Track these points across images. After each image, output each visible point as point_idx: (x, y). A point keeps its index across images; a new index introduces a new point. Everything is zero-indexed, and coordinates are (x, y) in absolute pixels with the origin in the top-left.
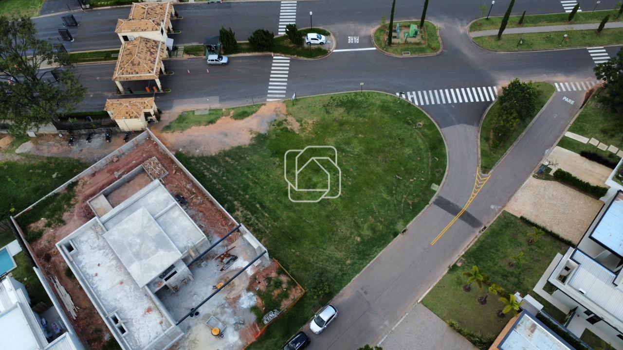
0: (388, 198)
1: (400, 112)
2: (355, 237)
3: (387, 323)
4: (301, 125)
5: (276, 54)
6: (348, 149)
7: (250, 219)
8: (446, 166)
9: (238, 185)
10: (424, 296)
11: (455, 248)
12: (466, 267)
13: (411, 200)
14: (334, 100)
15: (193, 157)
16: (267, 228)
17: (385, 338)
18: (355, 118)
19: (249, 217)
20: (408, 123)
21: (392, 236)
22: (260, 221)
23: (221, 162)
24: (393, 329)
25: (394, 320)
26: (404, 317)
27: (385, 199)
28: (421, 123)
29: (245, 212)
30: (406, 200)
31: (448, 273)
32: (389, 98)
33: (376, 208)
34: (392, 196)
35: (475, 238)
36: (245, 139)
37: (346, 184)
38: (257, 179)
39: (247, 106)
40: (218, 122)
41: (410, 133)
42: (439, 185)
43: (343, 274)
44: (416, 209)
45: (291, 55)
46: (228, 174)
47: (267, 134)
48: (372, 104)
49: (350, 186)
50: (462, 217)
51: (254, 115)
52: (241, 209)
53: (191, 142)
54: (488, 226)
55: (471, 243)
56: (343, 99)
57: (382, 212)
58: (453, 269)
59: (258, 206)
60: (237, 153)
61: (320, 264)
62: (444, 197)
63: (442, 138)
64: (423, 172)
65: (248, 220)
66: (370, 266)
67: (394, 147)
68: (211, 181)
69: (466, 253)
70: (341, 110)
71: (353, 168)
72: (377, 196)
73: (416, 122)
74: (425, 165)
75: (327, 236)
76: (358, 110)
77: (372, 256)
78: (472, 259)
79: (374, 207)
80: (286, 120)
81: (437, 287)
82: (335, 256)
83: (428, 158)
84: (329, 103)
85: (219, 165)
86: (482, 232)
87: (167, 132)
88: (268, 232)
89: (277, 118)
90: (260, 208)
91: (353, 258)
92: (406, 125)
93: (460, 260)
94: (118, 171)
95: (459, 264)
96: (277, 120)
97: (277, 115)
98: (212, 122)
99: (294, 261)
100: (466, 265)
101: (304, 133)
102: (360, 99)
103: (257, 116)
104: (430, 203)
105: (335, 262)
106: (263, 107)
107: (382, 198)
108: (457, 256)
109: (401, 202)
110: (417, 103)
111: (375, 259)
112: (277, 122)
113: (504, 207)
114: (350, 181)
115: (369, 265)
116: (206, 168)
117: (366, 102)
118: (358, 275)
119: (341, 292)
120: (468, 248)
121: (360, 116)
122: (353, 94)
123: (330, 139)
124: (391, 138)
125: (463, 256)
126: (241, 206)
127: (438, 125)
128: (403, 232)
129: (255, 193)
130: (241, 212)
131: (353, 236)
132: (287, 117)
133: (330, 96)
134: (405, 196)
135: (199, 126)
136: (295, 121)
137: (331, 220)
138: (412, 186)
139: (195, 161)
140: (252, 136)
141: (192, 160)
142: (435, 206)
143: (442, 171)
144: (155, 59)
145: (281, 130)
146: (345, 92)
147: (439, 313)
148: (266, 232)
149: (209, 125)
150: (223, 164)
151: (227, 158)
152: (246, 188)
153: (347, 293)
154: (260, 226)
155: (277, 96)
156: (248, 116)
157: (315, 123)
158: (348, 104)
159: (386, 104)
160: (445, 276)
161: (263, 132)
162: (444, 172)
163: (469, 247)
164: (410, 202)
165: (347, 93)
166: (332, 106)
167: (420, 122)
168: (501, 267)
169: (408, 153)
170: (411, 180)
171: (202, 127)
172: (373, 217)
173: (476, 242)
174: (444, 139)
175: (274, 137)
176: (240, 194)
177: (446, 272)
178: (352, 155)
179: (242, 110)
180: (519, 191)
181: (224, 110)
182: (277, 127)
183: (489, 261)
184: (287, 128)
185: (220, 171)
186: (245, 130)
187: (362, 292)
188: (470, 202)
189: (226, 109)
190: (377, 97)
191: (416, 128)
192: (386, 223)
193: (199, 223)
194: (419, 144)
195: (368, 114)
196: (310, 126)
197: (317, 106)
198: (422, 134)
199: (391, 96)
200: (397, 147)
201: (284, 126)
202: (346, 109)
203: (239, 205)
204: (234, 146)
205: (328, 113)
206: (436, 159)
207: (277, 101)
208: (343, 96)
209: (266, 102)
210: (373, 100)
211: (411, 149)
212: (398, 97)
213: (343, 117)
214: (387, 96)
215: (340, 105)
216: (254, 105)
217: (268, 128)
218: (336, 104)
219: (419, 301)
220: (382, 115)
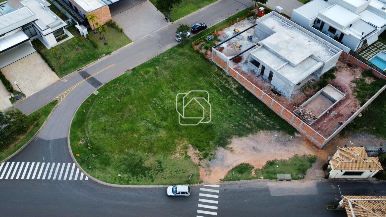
1: (94, 156)
2: (159, 69)
3: (152, 36)
4: (186, 152)
6: (150, 125)
7: (225, 83)
8: (80, 106)
9: (237, 106)
10: (130, 44)
11: (102, 62)
13: (116, 86)
14: (151, 177)
15: (278, 130)
16: (214, 77)
17: (155, 32)
18: (136, 154)
19: (226, 84)
20: (91, 143)
21: (137, 68)
22: (219, 81)
23: (254, 124)
24: (150, 34)
25: (149, 37)
26: (143, 38)
27: (133, 88)
28: (81, 142)
29: (229, 87)
30: (120, 85)
32: (97, 173)
34: (128, 89)
35: (87, 66)
36: (236, 143)
37: (157, 98)
38: (224, 108)
39: (239, 180)
40: (264, 163)
41: (95, 135)
42: (93, 94)
43: (170, 53)
44: (116, 81)
46: (246, 114)
47: (217, 146)
49: (155, 97)
50: (89, 75)
51: (231, 168)
52: (233, 89)
53: (285, 145)
54: (76, 71)
55: (91, 64)
56: (142, 178)
57: (138, 80)
58: (108, 53)
59: (221, 90)
60: (242, 132)
61: (183, 58)
62: (93, 87)
63: (71, 128)
64: (100, 102)
65: (227, 82)
67: (113, 123)
68: (258, 110)
69: (97, 59)
70: (147, 164)
71: (150, 110)
72: (138, 90)
73: (84, 144)
74: (96, 107)
75: (176, 70)
76: (131, 162)
77: (152, 60)
78: (96, 56)
79: (142, 83)
80: (200, 159)
81: (121, 47)
82: (172, 61)
83: (90, 112)
84: (157, 174)
85: (255, 121)
86: (82, 68)
87: (311, 156)
88: (213, 75)
89: (209, 162)
90: (219, 88)
91: (163, 59)
93: (103, 57)
94: (335, 115)
95: (104, 55)
96: (208, 160)
97: (208, 166)
98: (271, 163)
99: (197, 60)
100: (101, 54)
101: (184, 144)
103: (228, 166)
104: (104, 84)
105: (173, 58)
106: (222, 177)
107: (135, 88)
108: (103, 59)
109: (124, 85)
110: (74, 165)
112: (208, 158)
113: (60, 80)
114: (154, 100)
115: (155, 56)
116: (265, 120)
118: (162, 52)
119: (172, 47)
121: (131, 155)
122: (130, 182)
123: (163, 136)
124: (111, 131)
125: (100, 58)
126: (233, 91)
127: (67, 141)
128: (129, 70)
129: (224, 99)
130: (232, 87)
131: (160, 69)
132: (199, 162)
133: (154, 183)
134: (119, 88)
135: (281, 160)
136: (192, 158)
137: (172, 78)
138: (112, 94)
139: (276, 126)
140: (231, 146)
141: (278, 127)
142: (102, 83)
143: (86, 102)
145: (204, 150)
146: (138, 186)
147: (125, 37)
148: (215, 75)
149: (273, 160)
150: (252, 122)
151: (249, 127)
152: (231, 103)
153: (170, 46)
154: (218, 78)
155: (208, 190)
156: (237, 167)
157: (174, 153)
158: (139, 170)
159: (103, 166)
160: (115, 51)
161: (221, 149)
162: (84, 102)
163: (94, 62)
164: (117, 84)
165: (136, 184)
166: (155, 170)
167: (80, 144)
168: (83, 50)
169: (103, 118)
170: (110, 97)
171: (279, 158)
172: (145, 78)
173: (88, 64)
175: (211, 143)
176: (235, 99)
177: (113, 52)
178: (148, 119)
179: (244, 175)
180: (42, 89)
181: (262, 178)
182: (208, 152)
184: (199, 151)
185: (253, 117)
186: (237, 152)
187: (162, 47)
188: (78, 84)
189: (260, 178)
190: (108, 176)
191: (88, 138)
192: (138, 74)
193: (260, 79)
194: (92, 124)
195: (123, 156)
196: (178, 150)
197: (169, 171)
198: (85, 132)
199: (94, 177)
200: (110, 123)
201: (202, 153)
202: (142, 164)
203: (234, 92)
204: (245, 137)
205: (160, 162)
206: (85, 111)
207: (209, 184)
208: (141, 181)
209: (220, 183)
210: (112, 173)
211: (100, 120)
212: (88, 174)
213: (147, 156)
214: (97, 177)
215: (146, 170)
216: (231, 180)
217: (216, 152)
218: (150, 172)
219: (133, 42)
220: (111, 155)
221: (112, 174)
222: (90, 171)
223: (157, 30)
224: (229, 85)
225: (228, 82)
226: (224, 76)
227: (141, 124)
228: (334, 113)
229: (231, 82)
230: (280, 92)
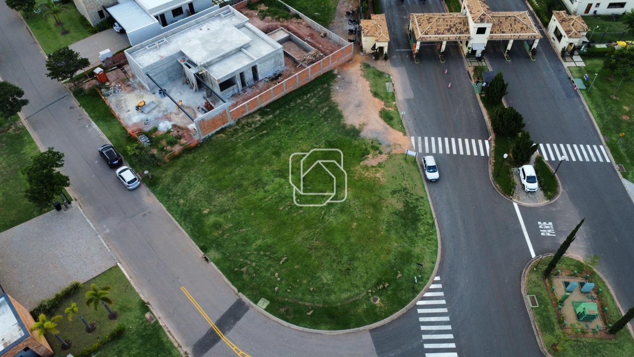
0: (254, 245)
1: (400, 275)
3: (108, 231)
4: (373, 167)
5: (493, 142)
7: (250, 127)
8: (298, 325)
9: (292, 118)
10: (123, 269)
11: (170, 316)
12: (141, 322)
13: (247, 270)
14: (417, 200)
15: (329, 85)
16: (237, 139)
17: (94, 228)
18: (386, 220)
19: (253, 125)
20: (378, 284)
21: (202, 245)
22: (246, 133)
23: (322, 105)
24: (99, 236)
25: (107, 238)
26: (107, 247)
27: (253, 242)
28: (378, 302)
30: (246, 264)
31: (141, 300)
32: (426, 265)
33: (244, 232)
34: (256, 250)
35: (179, 345)
36: (352, 120)
37: (280, 204)
38: (298, 131)
39: (401, 121)
40: (377, 100)
41: (360, 284)
42: (266, 310)
43: (170, 196)
44: (233, 274)
45: (495, 157)
46: (306, 110)
47: (360, 138)
48: (412, 242)
50: (211, 332)
51: (388, 126)
52: (263, 120)
53: (350, 83)
55: (173, 337)
56: (420, 209)
57: (236, 238)
58: (145, 307)
59: (265, 132)
60: (334, 114)
61: (186, 177)
62: (246, 315)
63: (350, 328)
64: (289, 290)
66: (172, 220)
67: (334, 261)
69: (161, 326)
70: (400, 206)
72: (259, 234)
73: (380, 296)
74: (300, 295)
75: (217, 185)
76: (400, 225)
77: (183, 223)
78: (149, 332)
79: (244, 230)
80: (381, 153)
81: (127, 285)
82: (191, 191)
83: (313, 302)
84: (412, 194)
85: (318, 103)
87: (362, 66)
88: (232, 139)
89: (383, 145)
90: (261, 133)
91: (184, 205)
92: (374, 281)
93: (153, 317)
94: (312, 38)
95: (147, 315)
97: (389, 146)
98: (376, 95)
99: (195, 158)
100: (143, 323)
101: (360, 169)
102: (422, 229)
103: (386, 128)
104: (240, 294)
105: (185, 190)
106: (401, 134)
107: (256, 240)
108: (160, 315)
109: (246, 258)
110: (420, 303)
111: (179, 226)
112: (378, 146)
115: (174, 219)
116: (315, 95)
117: (416, 236)
118: (165, 209)
119: (152, 194)
120: (166, 331)
121: (389, 226)
122: (431, 222)
124: (350, 260)
125: (157, 322)
127: (377, 328)
128: (205, 258)
129: (280, 130)
130: (260, 121)
131: (211, 207)
132: (386, 154)
133: (424, 196)
134: (254, 264)
135: (370, 87)
136: (381, 161)
137: (235, 189)
138: (269, 274)
139: (324, 87)
140: (357, 125)
141: (326, 85)
142: (235, 301)
143: (289, 317)
144: (443, 34)
145: (366, 149)
146: (433, 212)
147: (97, 279)
148: (232, 137)
149: (372, 93)
150: (319, 106)
151: (327, 108)
152: (288, 123)
153: (149, 199)
154: (241, 134)
155: (420, 145)
156: (386, 121)
157: (376, 179)
158: (410, 214)
159: (414, 260)
160: (138, 295)
161: (362, 134)
162: (287, 321)
163: (168, 333)
164: (244, 269)
165: (432, 215)
166: (406, 197)
167: (382, 301)
169: (324, 278)
170: (276, 274)
171: (368, 88)
172: (230, 227)
173: (172, 344)
174: (348, 331)
175: (356, 143)
176: (280, 119)
177: (143, 299)
178: (323, 213)
179: (394, 116)
181: (394, 103)
182: (369, 146)
183: (138, 351)
184: (368, 154)
185: (311, 104)
186: (365, 120)
187: (147, 211)
188: (234, 349)
189: (396, 104)
190: (427, 250)
191: (368, 293)
192: (220, 240)
193: (249, 90)
194: (338, 293)
195: (393, 236)
196: (371, 175)
197: (405, 182)
198: (356, 301)
199: (433, 269)
200: (335, 265)
201: (372, 152)
202: (400, 212)
203: (268, 119)
204: (343, 113)
205: (394, 192)
206: (309, 312)
207: (412, 145)
208: (425, 210)
209: (409, 136)
210: (422, 245)
211: (329, 282)
212: (431, 278)
213: (387, 207)
214: (432, 265)
215: (409, 206)
216: (403, 126)
217: (368, 138)
218: (410, 201)
219: (118, 264)
220: (393, 253)
221: (424, 245)
222: (426, 276)
223: (90, 224)
224: (254, 123)
225: (248, 123)
226: (237, 127)
227: (334, 221)
228: (309, 39)
229: (250, 120)
230: (275, 74)
